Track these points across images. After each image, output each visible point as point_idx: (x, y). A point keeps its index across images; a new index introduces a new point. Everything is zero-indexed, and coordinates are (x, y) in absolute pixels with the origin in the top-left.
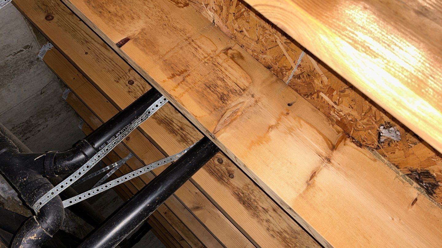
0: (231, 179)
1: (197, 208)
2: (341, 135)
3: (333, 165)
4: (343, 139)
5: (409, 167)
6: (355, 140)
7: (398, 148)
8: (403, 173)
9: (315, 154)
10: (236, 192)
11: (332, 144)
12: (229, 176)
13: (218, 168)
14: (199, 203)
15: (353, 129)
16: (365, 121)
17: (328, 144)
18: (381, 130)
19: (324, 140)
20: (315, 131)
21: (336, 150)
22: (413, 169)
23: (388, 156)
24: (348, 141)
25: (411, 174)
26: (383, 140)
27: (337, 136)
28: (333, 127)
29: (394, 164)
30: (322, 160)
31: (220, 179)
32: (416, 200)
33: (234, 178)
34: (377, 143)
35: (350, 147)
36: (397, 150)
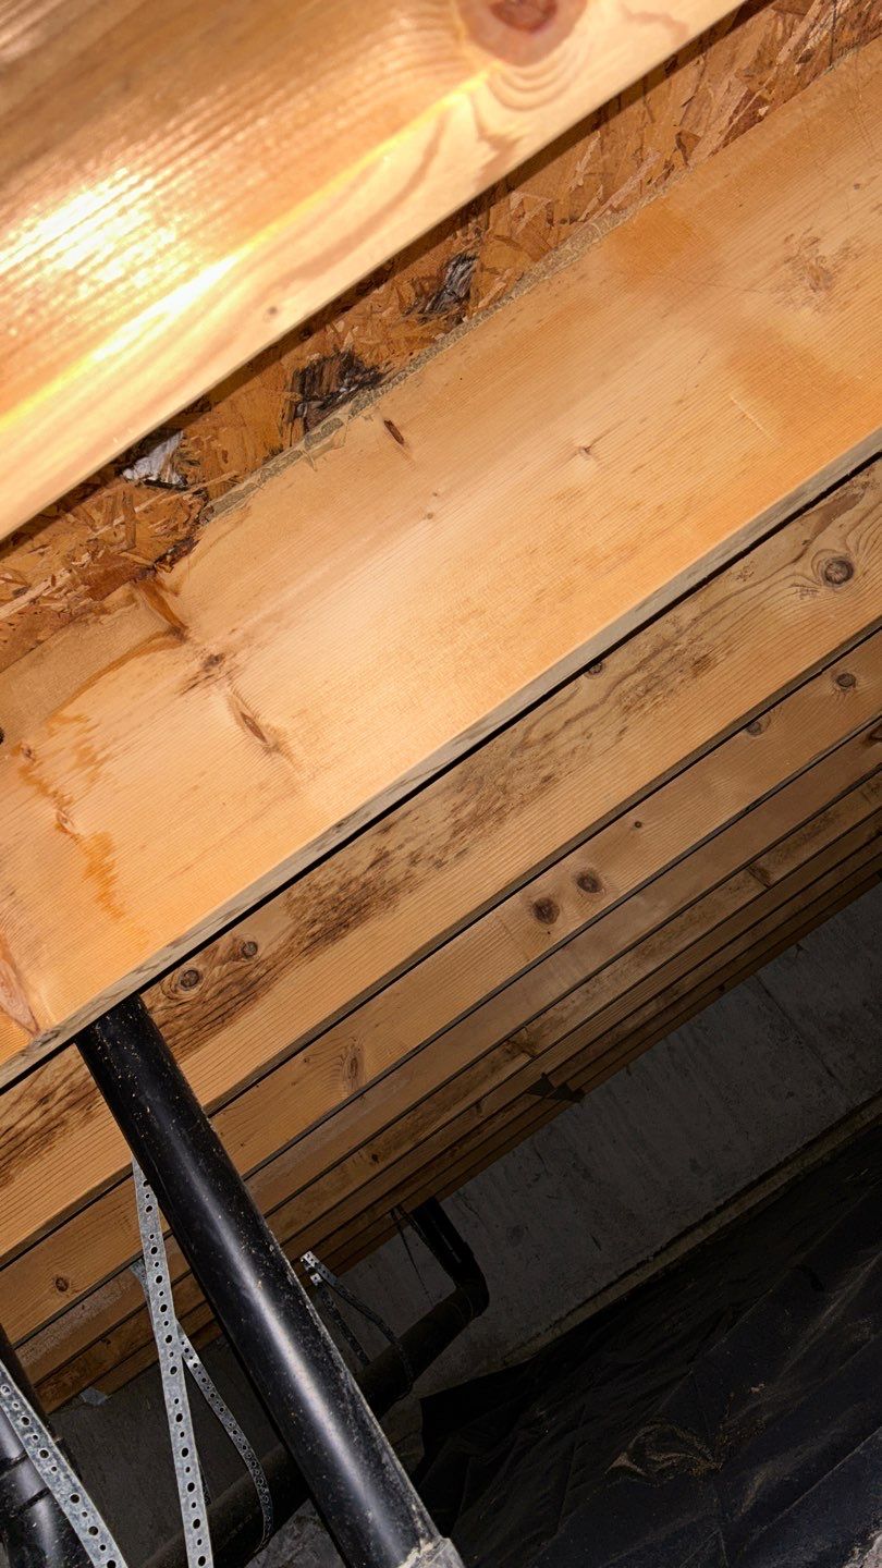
0: (259, 953)
1: (355, 1065)
2: (140, 596)
3: (231, 651)
4: (156, 594)
5: (277, 421)
6: (167, 554)
7: (209, 441)
8: (299, 440)
9: (184, 698)
10: (306, 944)
11: (167, 633)
12: (247, 956)
13: (213, 989)
14: (341, 1056)
15: (123, 554)
16: (97, 516)
17: (160, 647)
18: (136, 477)
19: (145, 658)
20: (111, 675)
21: (186, 628)
22: (287, 412)
23: (235, 472)
24: (167, 577)
25: (305, 420)
26: (175, 475)
27: (142, 609)
28: (110, 613)
29: (267, 460)
30: (211, 680)
31: (249, 993)
32: (389, 424)
33: (258, 941)
34: (186, 496)
35: (190, 577)
36: (215, 444)
